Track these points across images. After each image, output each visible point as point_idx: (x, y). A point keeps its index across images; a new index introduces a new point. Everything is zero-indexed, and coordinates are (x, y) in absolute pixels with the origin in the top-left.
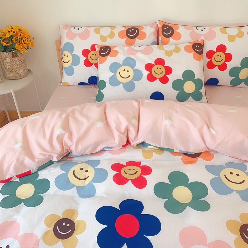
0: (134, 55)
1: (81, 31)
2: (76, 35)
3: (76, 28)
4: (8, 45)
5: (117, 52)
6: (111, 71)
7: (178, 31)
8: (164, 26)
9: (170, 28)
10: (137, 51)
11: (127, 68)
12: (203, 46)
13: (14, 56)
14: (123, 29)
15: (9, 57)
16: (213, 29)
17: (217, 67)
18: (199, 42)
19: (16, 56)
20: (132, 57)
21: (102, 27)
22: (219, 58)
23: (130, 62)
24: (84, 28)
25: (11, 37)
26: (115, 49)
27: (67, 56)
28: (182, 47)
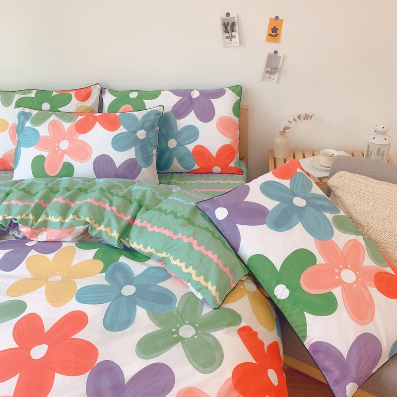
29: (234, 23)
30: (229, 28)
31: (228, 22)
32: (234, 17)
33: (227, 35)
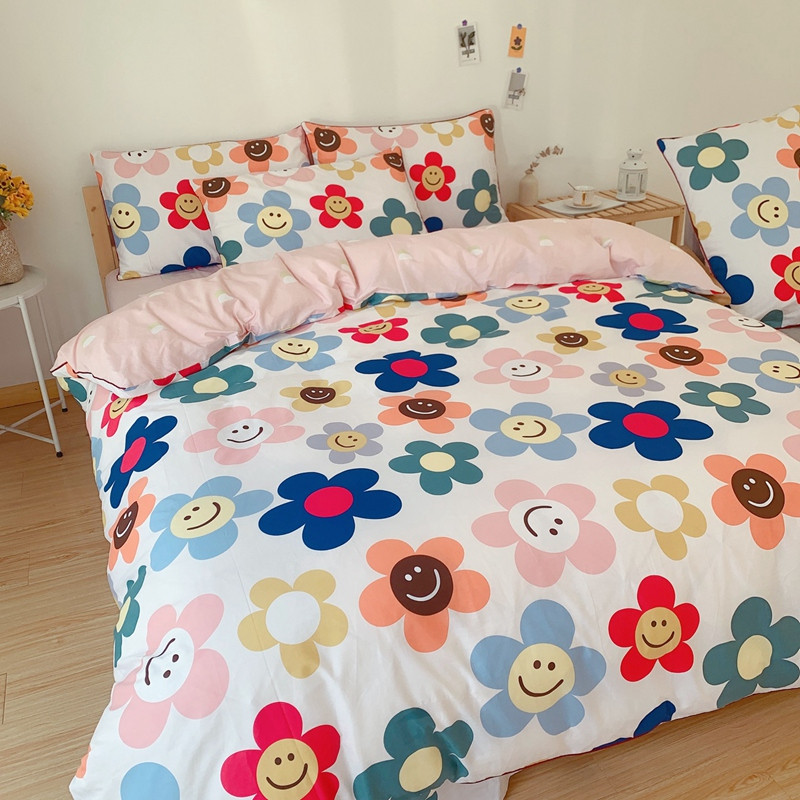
0: (279, 185)
1: (145, 158)
2: (138, 166)
3: (134, 155)
6: (245, 221)
8: (318, 131)
11: (276, 209)
12: (401, 157)
16: (409, 128)
17: (434, 195)
18: (393, 151)
19: (3, 227)
20: (279, 189)
21: (190, 146)
22: (433, 178)
23: (278, 199)
24: (151, 154)
26: (238, 180)
27: (127, 214)
28: (367, 162)
29: (472, 33)
30: (466, 40)
31: (466, 33)
32: (473, 26)
33: (464, 49)
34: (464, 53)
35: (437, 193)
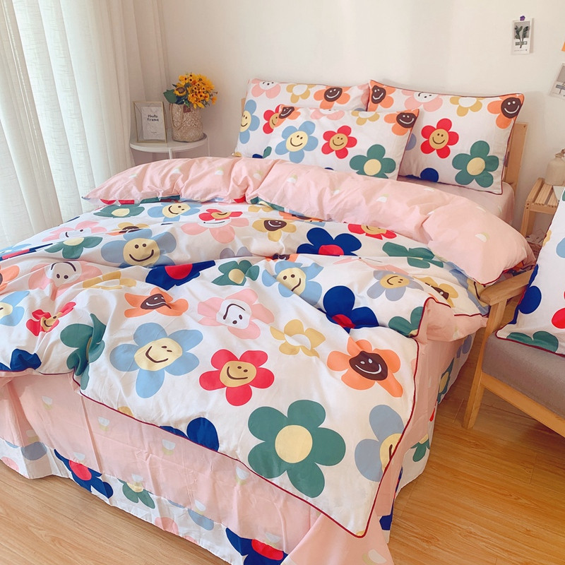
0: (317, 118)
1: (269, 87)
2: (263, 91)
3: (266, 83)
4: (181, 95)
5: (299, 114)
6: (283, 136)
7: (391, 95)
8: (375, 87)
9: (383, 91)
10: (324, 115)
11: (302, 134)
12: (416, 118)
13: (186, 110)
14: (324, 88)
15: (180, 110)
16: (441, 97)
17: (435, 151)
18: (412, 111)
19: (189, 111)
20: (314, 121)
21: (298, 84)
22: (439, 138)
23: (308, 127)
24: (274, 85)
25: (187, 85)
26: (299, 111)
27: (246, 118)
28: (382, 116)
29: (527, 27)
30: (521, 33)
31: (522, 27)
32: (529, 22)
33: (518, 41)
34: (517, 44)
35: (438, 150)
